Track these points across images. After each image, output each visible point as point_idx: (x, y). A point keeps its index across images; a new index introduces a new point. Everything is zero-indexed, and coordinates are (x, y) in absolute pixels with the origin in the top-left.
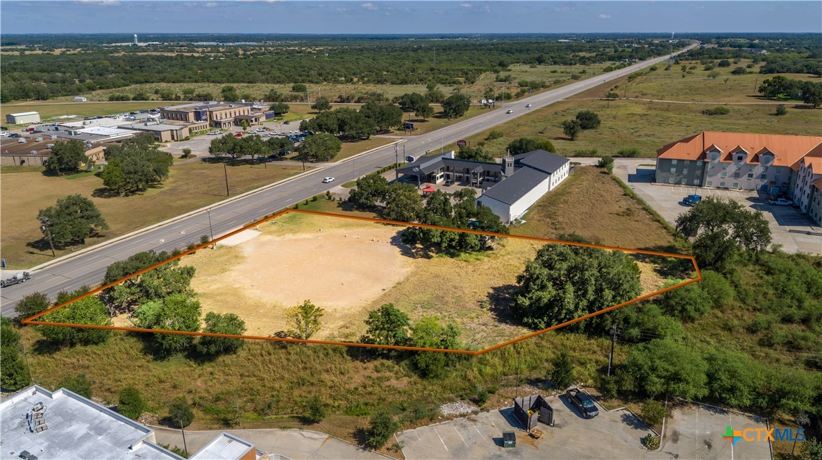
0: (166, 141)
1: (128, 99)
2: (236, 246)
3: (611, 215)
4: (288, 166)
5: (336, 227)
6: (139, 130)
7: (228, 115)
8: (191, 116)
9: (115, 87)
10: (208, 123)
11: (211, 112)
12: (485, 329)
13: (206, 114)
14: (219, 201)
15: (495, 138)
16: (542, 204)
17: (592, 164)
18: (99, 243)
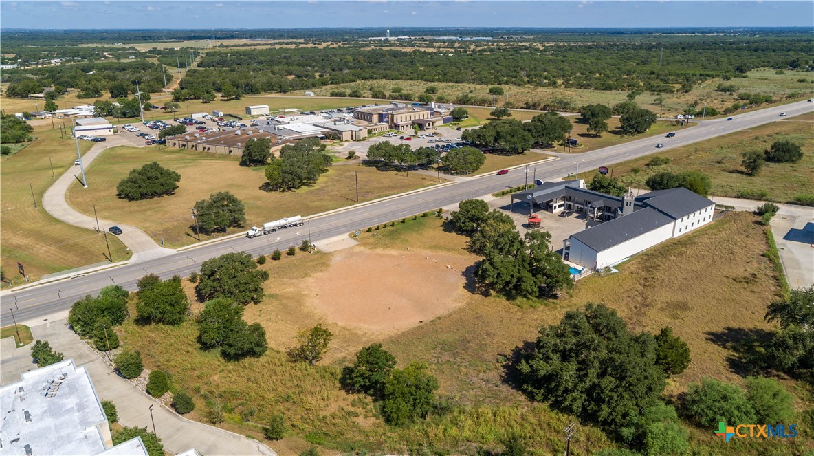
0: (346, 141)
1: (345, 96)
2: (330, 254)
3: (725, 279)
4: (428, 176)
5: (425, 248)
6: (328, 128)
7: (408, 119)
8: (376, 118)
9: (343, 82)
10: (387, 125)
11: (393, 115)
12: (483, 386)
13: (388, 117)
14: (347, 206)
15: (656, 164)
16: (649, 253)
17: (753, 210)
18: (237, 232)
